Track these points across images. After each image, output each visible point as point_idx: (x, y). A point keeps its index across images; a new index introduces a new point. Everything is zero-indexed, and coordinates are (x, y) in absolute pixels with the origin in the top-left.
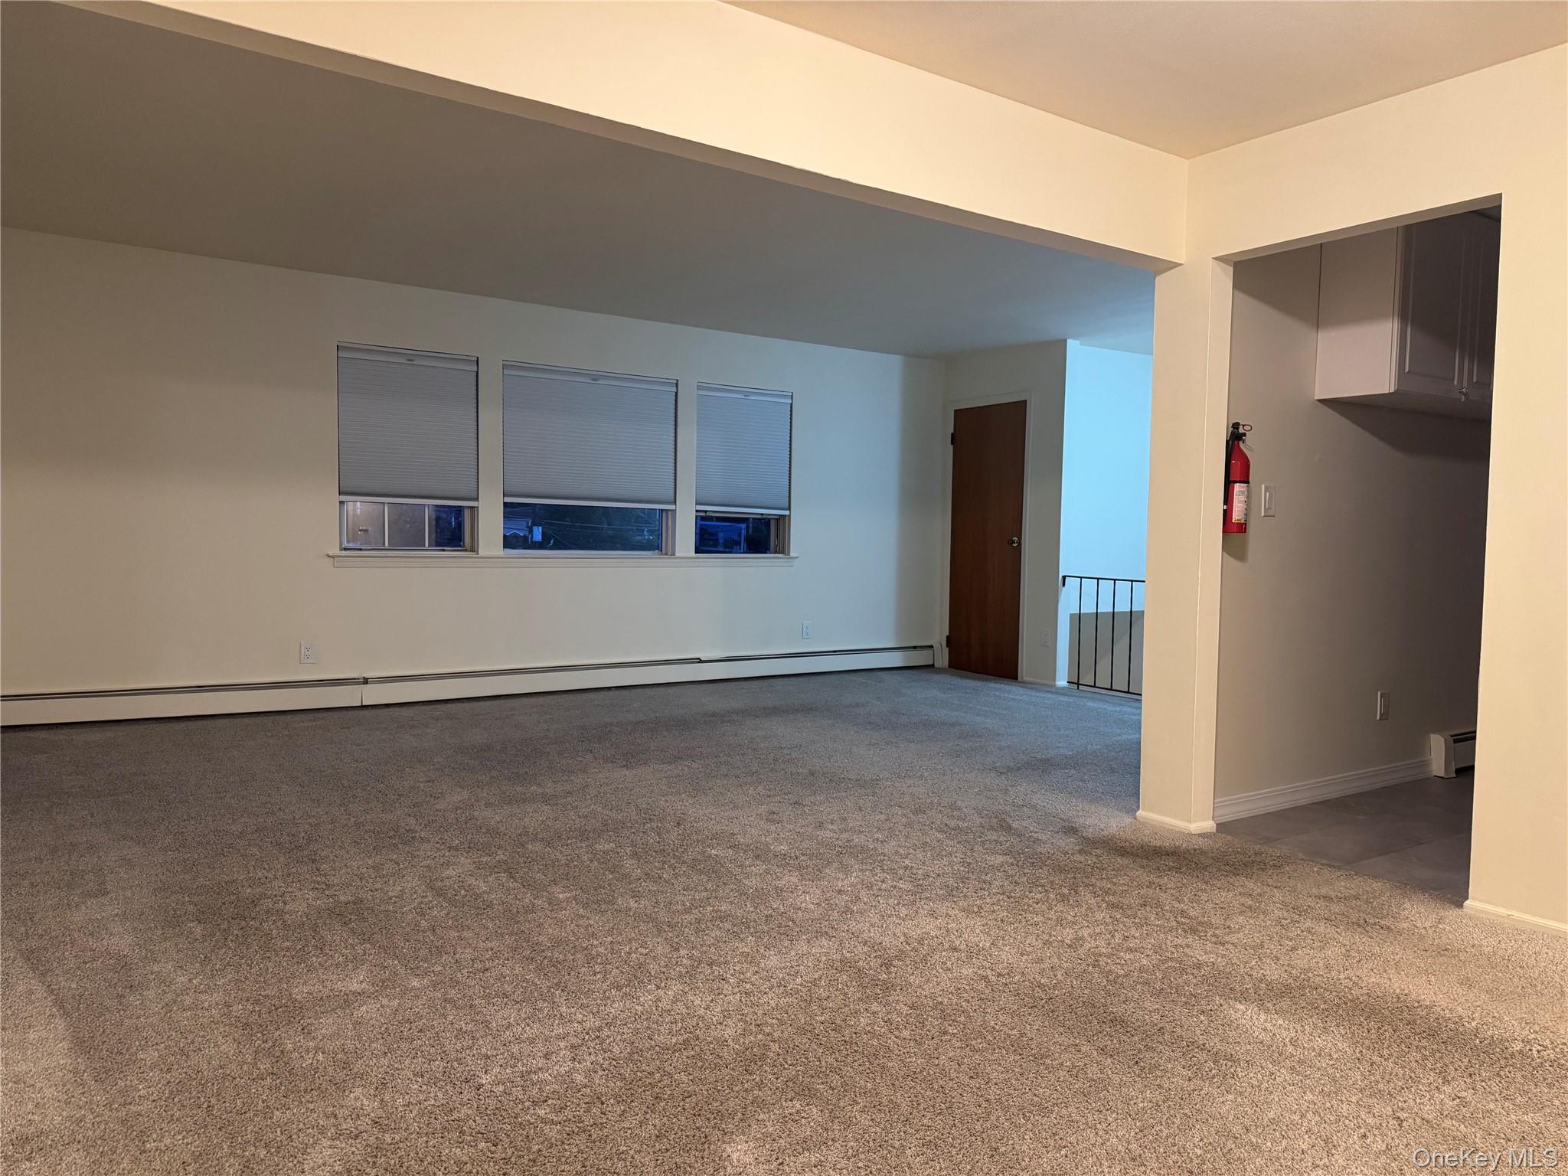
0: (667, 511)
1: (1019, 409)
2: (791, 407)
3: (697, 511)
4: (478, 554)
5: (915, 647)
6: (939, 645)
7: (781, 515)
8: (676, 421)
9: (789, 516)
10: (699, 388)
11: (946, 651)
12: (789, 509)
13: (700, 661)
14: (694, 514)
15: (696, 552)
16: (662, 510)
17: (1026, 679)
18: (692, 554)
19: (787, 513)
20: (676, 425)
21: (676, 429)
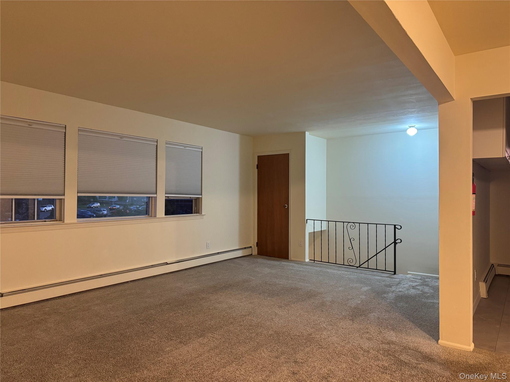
0: (152, 197)
1: (286, 157)
2: (202, 153)
3: (165, 197)
4: (64, 222)
5: (245, 248)
6: (254, 246)
7: (198, 197)
8: (157, 157)
9: (201, 198)
10: (166, 143)
11: (256, 248)
12: (201, 195)
13: (167, 264)
14: (164, 198)
15: (165, 215)
16: (149, 197)
17: (292, 259)
18: (163, 215)
19: (200, 196)
20: (157, 159)
21: (157, 161)
